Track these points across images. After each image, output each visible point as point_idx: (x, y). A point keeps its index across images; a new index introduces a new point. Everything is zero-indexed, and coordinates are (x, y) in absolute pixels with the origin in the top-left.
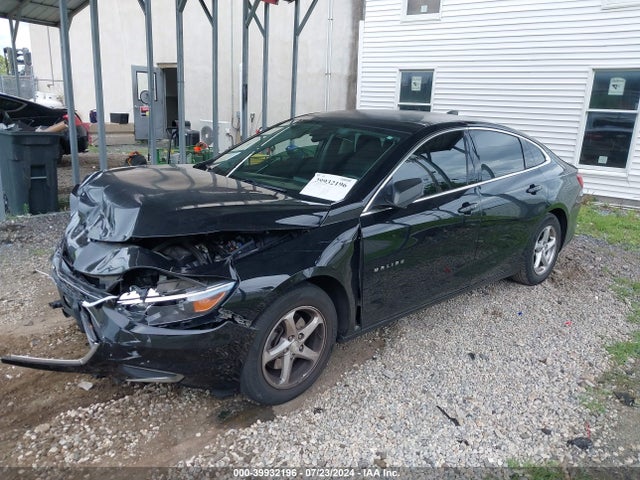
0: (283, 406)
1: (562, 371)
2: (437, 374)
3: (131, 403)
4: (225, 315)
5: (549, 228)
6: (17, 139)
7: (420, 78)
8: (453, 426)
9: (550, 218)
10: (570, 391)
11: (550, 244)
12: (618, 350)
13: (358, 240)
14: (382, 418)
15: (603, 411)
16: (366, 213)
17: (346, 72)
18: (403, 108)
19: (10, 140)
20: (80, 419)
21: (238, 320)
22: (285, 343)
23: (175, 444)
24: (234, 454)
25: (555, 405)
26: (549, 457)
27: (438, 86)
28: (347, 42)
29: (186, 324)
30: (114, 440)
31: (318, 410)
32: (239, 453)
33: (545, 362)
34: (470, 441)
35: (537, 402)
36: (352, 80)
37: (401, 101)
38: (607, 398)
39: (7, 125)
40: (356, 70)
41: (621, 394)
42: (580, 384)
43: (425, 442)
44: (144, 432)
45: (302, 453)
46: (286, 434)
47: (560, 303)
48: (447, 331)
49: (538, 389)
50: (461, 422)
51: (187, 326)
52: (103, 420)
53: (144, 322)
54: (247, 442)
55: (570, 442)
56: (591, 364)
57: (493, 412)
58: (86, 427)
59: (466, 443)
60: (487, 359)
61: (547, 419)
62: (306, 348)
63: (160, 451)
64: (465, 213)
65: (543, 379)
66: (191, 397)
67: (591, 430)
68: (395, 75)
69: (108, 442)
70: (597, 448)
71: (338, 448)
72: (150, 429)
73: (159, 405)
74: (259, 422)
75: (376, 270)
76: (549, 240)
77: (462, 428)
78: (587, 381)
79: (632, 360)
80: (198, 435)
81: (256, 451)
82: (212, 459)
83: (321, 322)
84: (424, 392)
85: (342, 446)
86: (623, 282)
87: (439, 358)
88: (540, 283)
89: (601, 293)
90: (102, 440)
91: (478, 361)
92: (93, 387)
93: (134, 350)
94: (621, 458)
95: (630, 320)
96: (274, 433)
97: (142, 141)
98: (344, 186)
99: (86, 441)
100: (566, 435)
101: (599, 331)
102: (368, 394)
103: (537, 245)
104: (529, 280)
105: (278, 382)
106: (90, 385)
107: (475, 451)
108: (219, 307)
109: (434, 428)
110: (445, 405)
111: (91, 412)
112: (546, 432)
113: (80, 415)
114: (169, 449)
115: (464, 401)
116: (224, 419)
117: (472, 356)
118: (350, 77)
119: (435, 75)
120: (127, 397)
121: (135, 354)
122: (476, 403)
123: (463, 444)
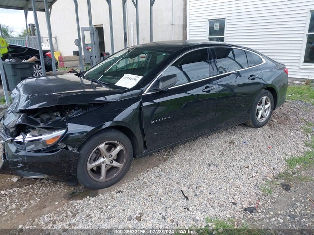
0: (103, 190)
1: (256, 173)
2: (187, 174)
3: (32, 188)
4: (62, 146)
5: (265, 98)
6: (13, 66)
7: (218, 23)
8: (185, 200)
9: (265, 93)
10: (257, 183)
11: (267, 106)
12: (292, 162)
13: (140, 108)
14: (150, 196)
15: (271, 194)
16: (145, 93)
17: (181, 23)
18: (210, 39)
19: (10, 66)
20: (6, 195)
21: (69, 148)
22: (102, 160)
23: (44, 207)
24: (69, 213)
25: (244, 190)
26: (230, 217)
27: (228, 27)
28: (182, 7)
29: (44, 150)
30: (17, 205)
31: (119, 192)
32: (71, 212)
33: (248, 168)
34: (190, 209)
35: (235, 189)
36: (185, 27)
37: (209, 36)
38: (276, 186)
39: (9, 59)
40: (186, 22)
41: (285, 185)
42: (263, 179)
43: (166, 208)
44: (32, 201)
45: (102, 212)
46: (97, 203)
47: (270, 137)
48: (201, 152)
49: (239, 182)
50: (190, 199)
51: (44, 151)
52: (17, 196)
53: (25, 150)
54: (77, 207)
55: (245, 209)
56: (274, 169)
57: (210, 194)
58: (8, 199)
59: (188, 209)
60: (217, 166)
61: (238, 197)
62: (114, 162)
63: (36, 210)
64: (207, 91)
65: (244, 177)
66: (60, 185)
67: (259, 203)
68: (205, 22)
69: (14, 206)
70: (258, 213)
71: (121, 211)
72: (35, 200)
73: (44, 189)
74: (88, 197)
75: (153, 122)
76: (266, 104)
77: (189, 202)
78: (268, 178)
79: (298, 167)
80: (57, 203)
81: (79, 211)
82: (57, 215)
83: (122, 149)
84: (177, 183)
85: (124, 210)
86: (311, 125)
87: (191, 166)
88: (262, 126)
89: (295, 131)
90: (11, 205)
91: (212, 168)
92: (18, 180)
93: (20, 163)
94: (270, 218)
95: (306, 145)
96: (92, 203)
97: (89, 63)
98: (136, 80)
99: (4, 205)
100: (244, 206)
101: (286, 151)
102: (148, 184)
103: (258, 107)
104: (254, 126)
105: (99, 178)
106: (17, 179)
107: (192, 213)
108: (58, 142)
109: (175, 201)
110: (185, 190)
111: (12, 192)
112: (235, 204)
113: (7, 193)
114: (40, 210)
115: (196, 188)
116: (73, 196)
117: (209, 165)
118: (184, 25)
119: (226, 21)
120: (31, 185)
121: (21, 165)
122: (202, 189)
123: (187, 210)
